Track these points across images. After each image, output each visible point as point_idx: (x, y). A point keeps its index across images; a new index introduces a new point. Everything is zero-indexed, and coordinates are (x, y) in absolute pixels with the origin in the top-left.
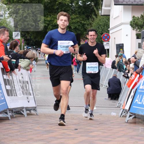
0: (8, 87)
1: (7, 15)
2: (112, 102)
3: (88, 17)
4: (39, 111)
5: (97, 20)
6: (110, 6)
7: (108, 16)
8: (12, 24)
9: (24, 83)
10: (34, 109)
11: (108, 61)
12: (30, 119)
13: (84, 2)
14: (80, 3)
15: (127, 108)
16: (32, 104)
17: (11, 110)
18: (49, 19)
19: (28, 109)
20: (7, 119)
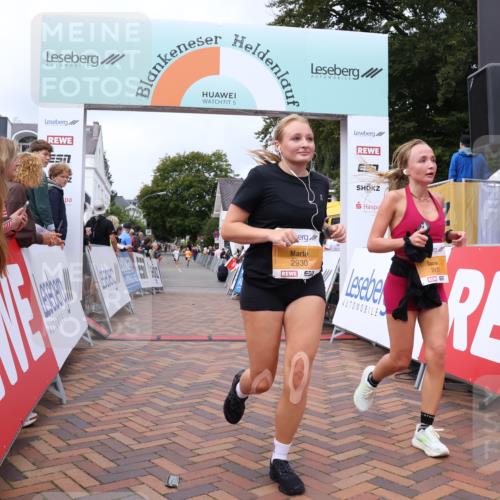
0: (142, 272)
1: (142, 217)
2: (220, 284)
3: (203, 219)
4: (165, 290)
5: (210, 221)
6: (219, 211)
7: (218, 219)
8: (145, 224)
9: (154, 270)
10: (162, 288)
11: (218, 252)
12: (158, 297)
13: (200, 208)
14: (197, 208)
15: (232, 288)
16: (160, 285)
17: (144, 290)
18: (173, 220)
19: (156, 288)
20: (140, 296)
